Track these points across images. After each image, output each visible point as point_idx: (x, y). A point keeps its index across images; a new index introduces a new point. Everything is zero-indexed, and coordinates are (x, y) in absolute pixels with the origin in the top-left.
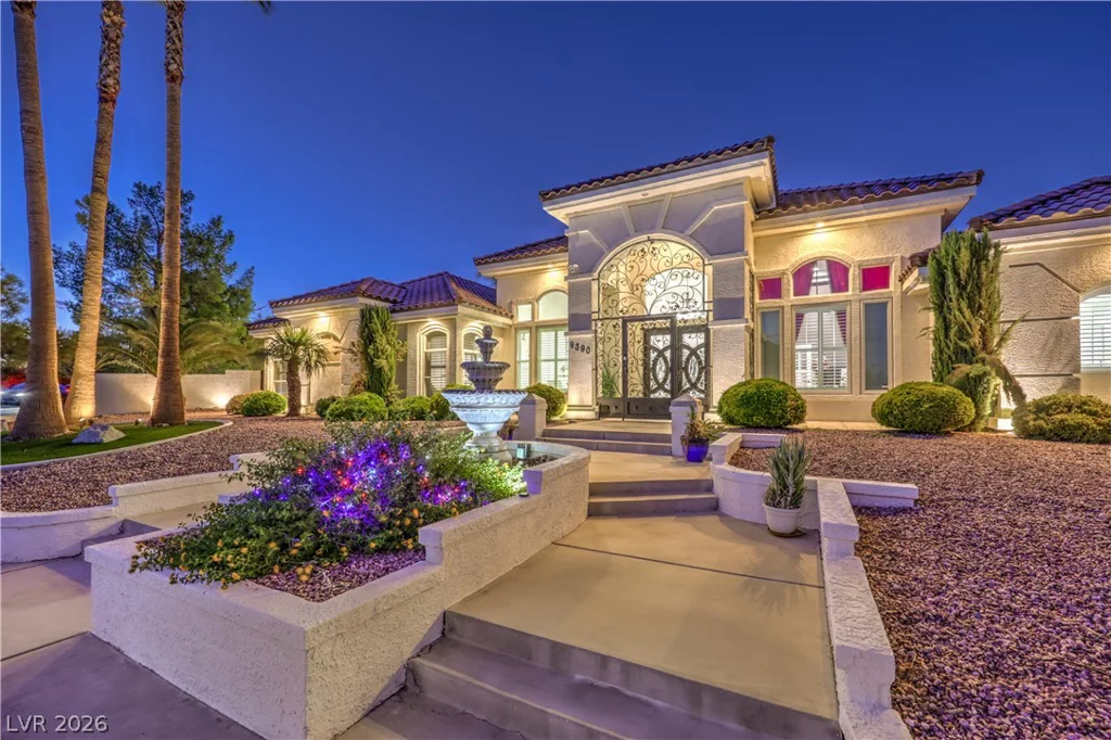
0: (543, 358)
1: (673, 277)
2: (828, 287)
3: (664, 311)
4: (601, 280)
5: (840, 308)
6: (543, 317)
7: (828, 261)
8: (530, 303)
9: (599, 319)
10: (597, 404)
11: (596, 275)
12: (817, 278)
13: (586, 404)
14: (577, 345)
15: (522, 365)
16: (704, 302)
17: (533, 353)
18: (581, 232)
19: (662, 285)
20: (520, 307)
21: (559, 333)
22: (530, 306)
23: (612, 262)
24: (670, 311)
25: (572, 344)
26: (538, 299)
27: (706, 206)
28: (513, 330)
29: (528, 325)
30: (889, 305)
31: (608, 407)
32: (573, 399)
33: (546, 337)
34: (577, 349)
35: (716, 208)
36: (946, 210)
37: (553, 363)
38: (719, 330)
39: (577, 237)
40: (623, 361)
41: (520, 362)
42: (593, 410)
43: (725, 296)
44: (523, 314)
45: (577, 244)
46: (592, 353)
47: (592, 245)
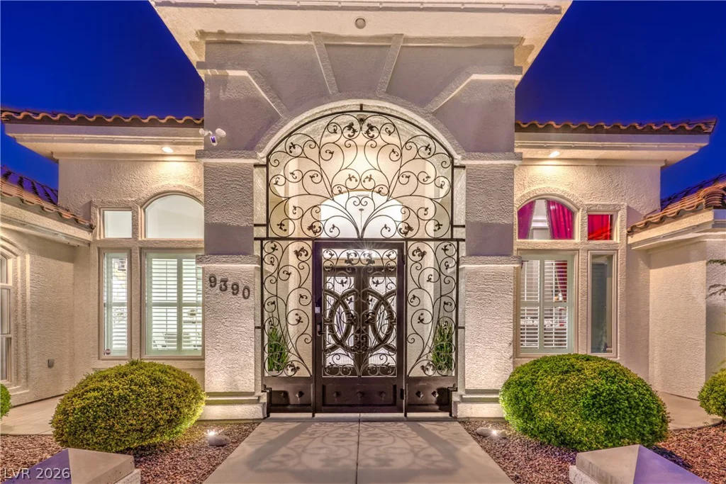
0: (154, 300)
1: (403, 180)
2: (548, 233)
3: (387, 234)
4: (271, 168)
5: (562, 258)
6: (154, 233)
7: (549, 203)
8: (129, 208)
9: (267, 238)
10: (264, 389)
11: (261, 156)
12: (537, 221)
13: (242, 389)
14: (225, 281)
15: (115, 311)
16: (452, 226)
17: (136, 292)
18: (232, 73)
19: (385, 191)
20: (109, 214)
21: (185, 262)
22: (129, 214)
23: (293, 139)
24: (398, 236)
25: (211, 280)
26: (145, 204)
27: (459, 72)
28: (94, 253)
29: (126, 244)
30: (615, 258)
31: (286, 394)
32: (216, 380)
33: (160, 268)
34: (223, 290)
35: (475, 77)
36: (666, 161)
37: (173, 311)
38: (476, 272)
39: (224, 81)
40: (315, 316)
41: (109, 306)
42: (258, 401)
43: (484, 218)
44: (116, 226)
45: (223, 96)
46: (254, 300)
47: (256, 102)
